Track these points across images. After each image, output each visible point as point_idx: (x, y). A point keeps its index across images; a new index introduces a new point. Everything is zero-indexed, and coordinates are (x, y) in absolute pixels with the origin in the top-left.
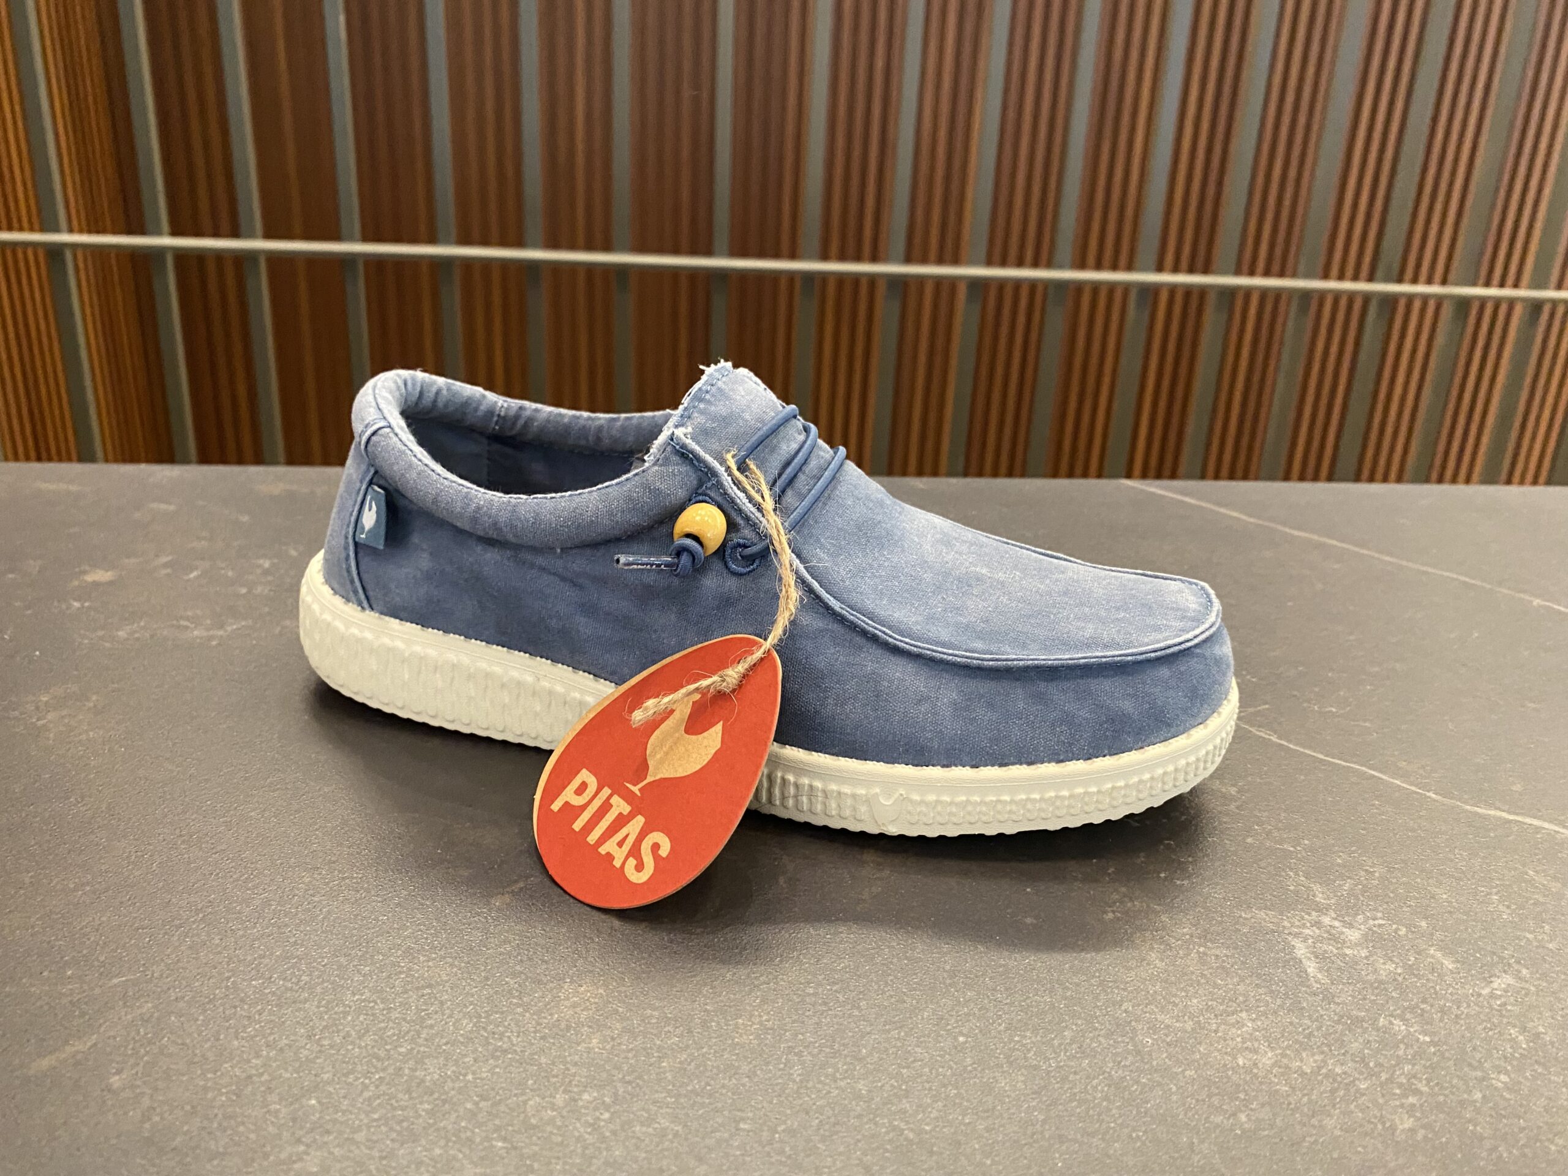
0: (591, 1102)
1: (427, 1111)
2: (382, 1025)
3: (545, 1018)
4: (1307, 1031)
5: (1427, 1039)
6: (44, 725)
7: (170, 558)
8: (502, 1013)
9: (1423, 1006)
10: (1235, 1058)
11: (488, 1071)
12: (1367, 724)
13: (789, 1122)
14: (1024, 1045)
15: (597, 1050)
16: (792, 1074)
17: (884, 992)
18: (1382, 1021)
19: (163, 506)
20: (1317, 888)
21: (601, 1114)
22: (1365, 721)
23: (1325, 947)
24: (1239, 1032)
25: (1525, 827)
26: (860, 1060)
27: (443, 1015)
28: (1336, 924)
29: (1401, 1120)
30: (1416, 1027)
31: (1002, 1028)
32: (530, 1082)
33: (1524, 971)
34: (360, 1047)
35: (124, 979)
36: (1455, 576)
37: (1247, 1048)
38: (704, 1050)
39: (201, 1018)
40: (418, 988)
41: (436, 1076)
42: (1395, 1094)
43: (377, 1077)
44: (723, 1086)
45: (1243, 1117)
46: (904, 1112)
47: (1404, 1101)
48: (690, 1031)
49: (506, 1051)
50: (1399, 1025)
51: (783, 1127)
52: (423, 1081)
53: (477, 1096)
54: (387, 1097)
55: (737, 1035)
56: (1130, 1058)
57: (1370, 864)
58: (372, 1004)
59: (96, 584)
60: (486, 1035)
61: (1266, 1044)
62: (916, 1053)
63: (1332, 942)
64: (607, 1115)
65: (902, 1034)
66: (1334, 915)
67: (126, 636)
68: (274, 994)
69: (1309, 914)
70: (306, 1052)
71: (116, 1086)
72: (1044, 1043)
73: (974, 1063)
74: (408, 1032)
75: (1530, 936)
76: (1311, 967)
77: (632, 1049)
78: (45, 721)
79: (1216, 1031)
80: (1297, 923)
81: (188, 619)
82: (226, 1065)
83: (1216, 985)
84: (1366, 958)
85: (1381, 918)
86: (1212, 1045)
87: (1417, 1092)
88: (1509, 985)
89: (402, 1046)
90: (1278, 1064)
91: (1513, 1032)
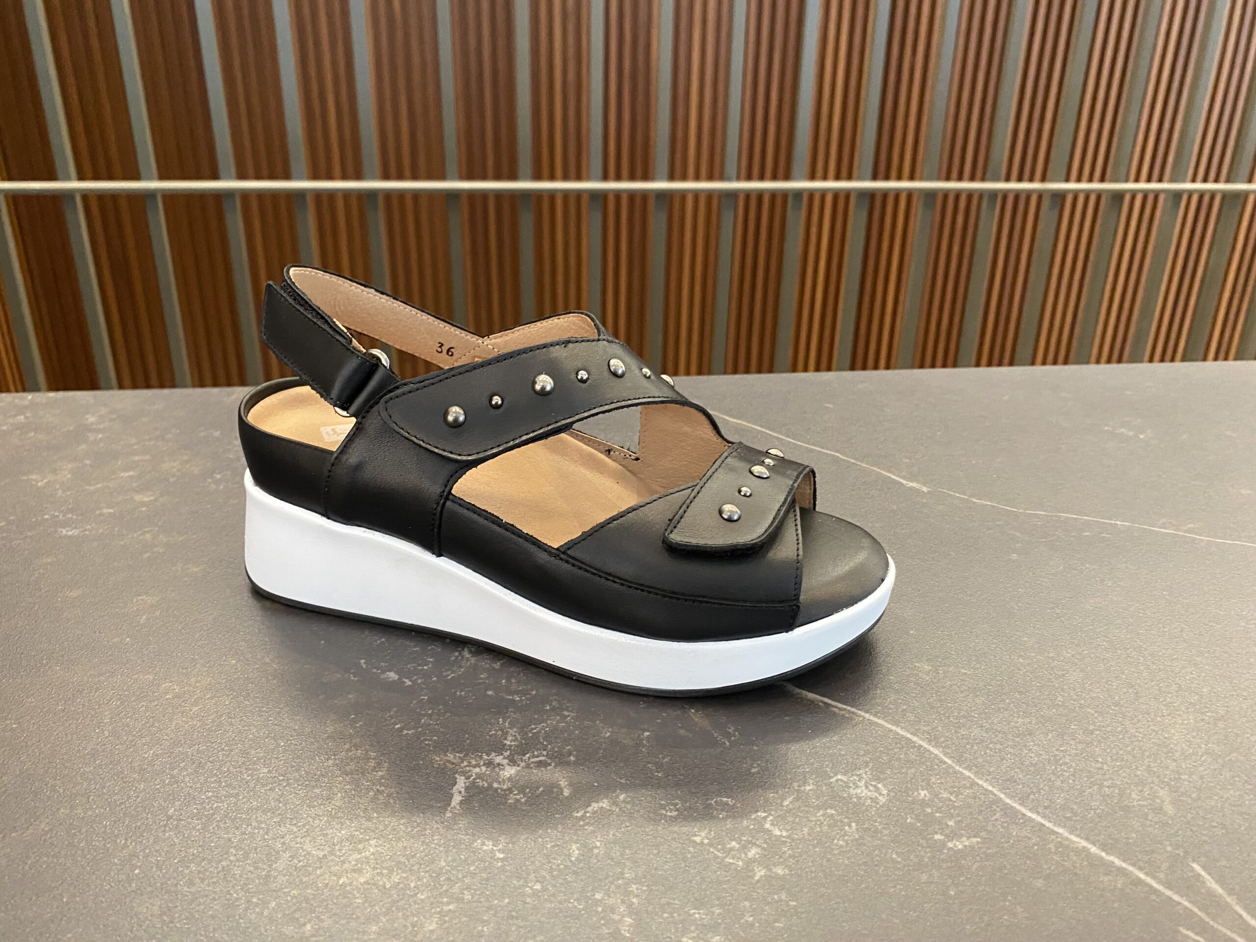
4: (412, 854)
5: (502, 856)
10: (339, 878)
18: (478, 843)
20: (512, 731)
23: (480, 782)
28: (505, 762)
29: (431, 923)
30: (501, 846)
33: (622, 797)
37: (355, 869)
42: (442, 903)
45: (308, 927)
47: (444, 907)
50: (489, 845)
61: (372, 866)
63: (489, 777)
66: (508, 755)
69: (488, 755)
76: (457, 799)
80: (474, 762)
84: (505, 790)
85: (544, 756)
87: (460, 900)
88: (602, 807)
90: (367, 883)
91: (574, 847)
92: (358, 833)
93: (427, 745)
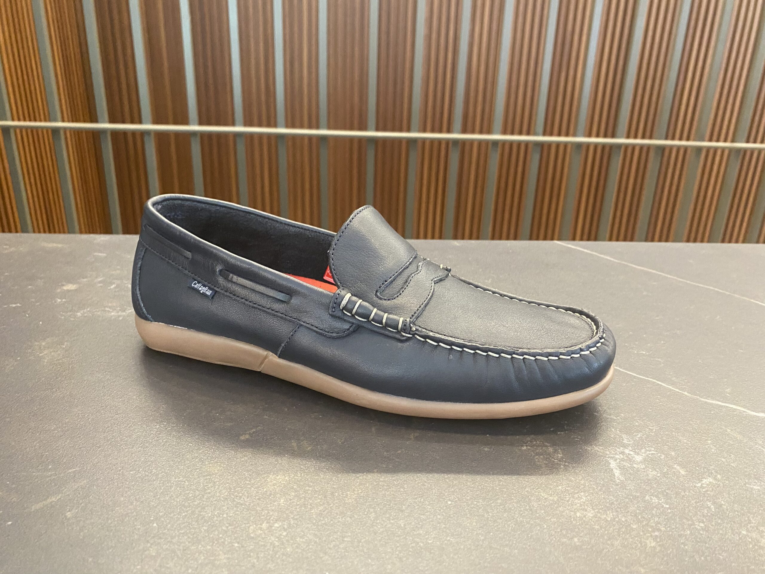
0: (278, 528)
1: (205, 530)
2: (188, 492)
3: (260, 490)
4: (611, 502)
5: (667, 506)
6: (42, 356)
7: (102, 279)
8: (241, 487)
9: (667, 491)
10: (575, 513)
11: (234, 513)
12: (660, 360)
13: (367, 538)
14: (478, 506)
15: (283, 505)
16: (370, 517)
17: (416, 481)
18: (647, 498)
19: (100, 254)
20: (624, 436)
21: (283, 533)
22: (658, 358)
23: (625, 464)
24: (579, 502)
25: (729, 408)
26: (402, 511)
27: (215, 488)
28: (632, 453)
29: (650, 542)
30: (663, 501)
31: (468, 498)
32: (252, 518)
33: (719, 476)
34: (177, 502)
35: (74, 470)
36: (712, 288)
37: (581, 509)
38: (332, 505)
39: (108, 487)
40: (204, 476)
41: (210, 515)
42: (649, 531)
43: (184, 514)
44: (339, 522)
45: (576, 540)
46: (420, 534)
47: (652, 534)
48: (325, 497)
49: (242, 504)
50: (655, 500)
51: (364, 540)
52: (204, 517)
53: (228, 524)
54: (187, 524)
55: (346, 499)
56: (527, 513)
57: (652, 425)
58: (183, 483)
59: (68, 291)
60: (233, 497)
61: (591, 507)
62: (428, 508)
63: (628, 461)
64: (285, 534)
65: (422, 500)
66: (631, 449)
67: (81, 315)
68: (140, 477)
69: (619, 448)
70: (153, 504)
71: (69, 516)
72: (487, 505)
73: (454, 513)
74: (198, 495)
75: (723, 460)
76: (617, 473)
77: (298, 505)
78: (43, 354)
79: (568, 501)
80: (613, 452)
81: (110, 307)
82: (117, 508)
83: (571, 481)
84: (644, 469)
85: (653, 451)
86: (565, 507)
87: (659, 530)
88: (710, 482)
89: (195, 502)
90: (595, 516)
91: (709, 504)
92: (569, 488)
93: (576, 440)
